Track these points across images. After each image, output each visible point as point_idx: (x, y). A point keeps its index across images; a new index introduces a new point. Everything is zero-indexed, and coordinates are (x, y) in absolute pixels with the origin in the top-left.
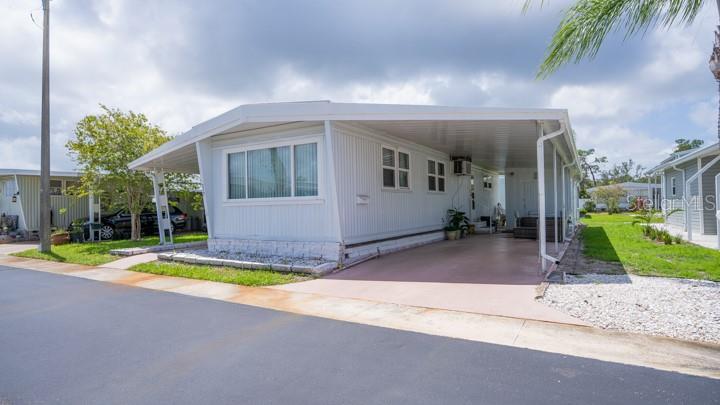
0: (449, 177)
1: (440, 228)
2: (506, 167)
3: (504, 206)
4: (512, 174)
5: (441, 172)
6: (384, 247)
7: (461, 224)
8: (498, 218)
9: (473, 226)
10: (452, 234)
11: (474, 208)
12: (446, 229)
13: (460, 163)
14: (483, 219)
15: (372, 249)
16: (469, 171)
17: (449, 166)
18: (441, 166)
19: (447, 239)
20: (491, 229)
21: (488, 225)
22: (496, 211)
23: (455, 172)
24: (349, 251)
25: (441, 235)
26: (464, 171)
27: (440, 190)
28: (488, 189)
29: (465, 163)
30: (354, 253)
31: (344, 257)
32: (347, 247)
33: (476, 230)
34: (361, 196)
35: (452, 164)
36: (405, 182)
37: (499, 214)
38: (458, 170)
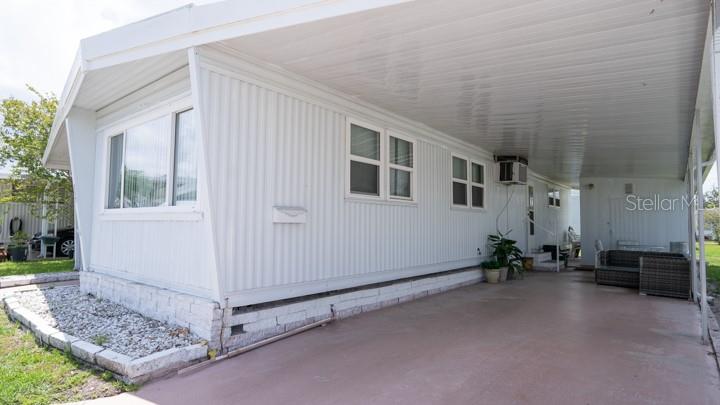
0: (491, 186)
1: (475, 263)
2: (582, 176)
3: (577, 231)
4: (591, 186)
5: (479, 178)
6: (345, 305)
7: (510, 257)
8: (570, 246)
9: (532, 259)
10: (494, 274)
11: (532, 233)
12: (485, 266)
13: (510, 166)
14: (547, 248)
15: (320, 310)
16: (523, 178)
17: (492, 171)
18: (479, 169)
19: (485, 281)
20: (559, 264)
21: (554, 257)
22: (567, 237)
23: (502, 179)
24: (241, 319)
25: (474, 276)
26: (516, 177)
27: (474, 204)
28: (554, 206)
29: (516, 166)
30: (258, 324)
31: (228, 332)
32: (238, 310)
33: (534, 264)
34: (280, 208)
35: (497, 166)
36: (403, 188)
37: (570, 241)
38: (506, 175)
